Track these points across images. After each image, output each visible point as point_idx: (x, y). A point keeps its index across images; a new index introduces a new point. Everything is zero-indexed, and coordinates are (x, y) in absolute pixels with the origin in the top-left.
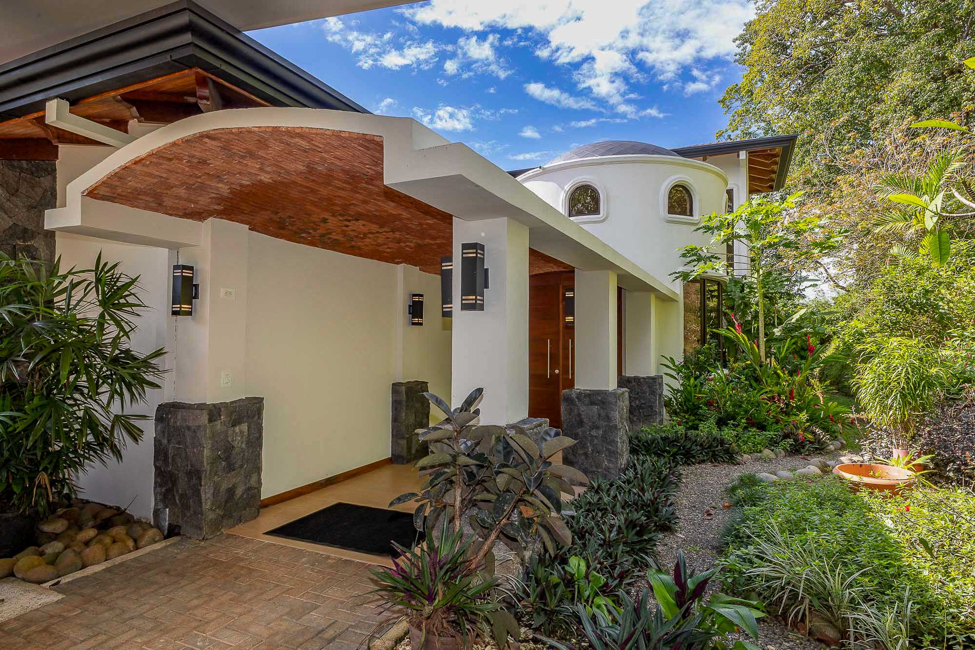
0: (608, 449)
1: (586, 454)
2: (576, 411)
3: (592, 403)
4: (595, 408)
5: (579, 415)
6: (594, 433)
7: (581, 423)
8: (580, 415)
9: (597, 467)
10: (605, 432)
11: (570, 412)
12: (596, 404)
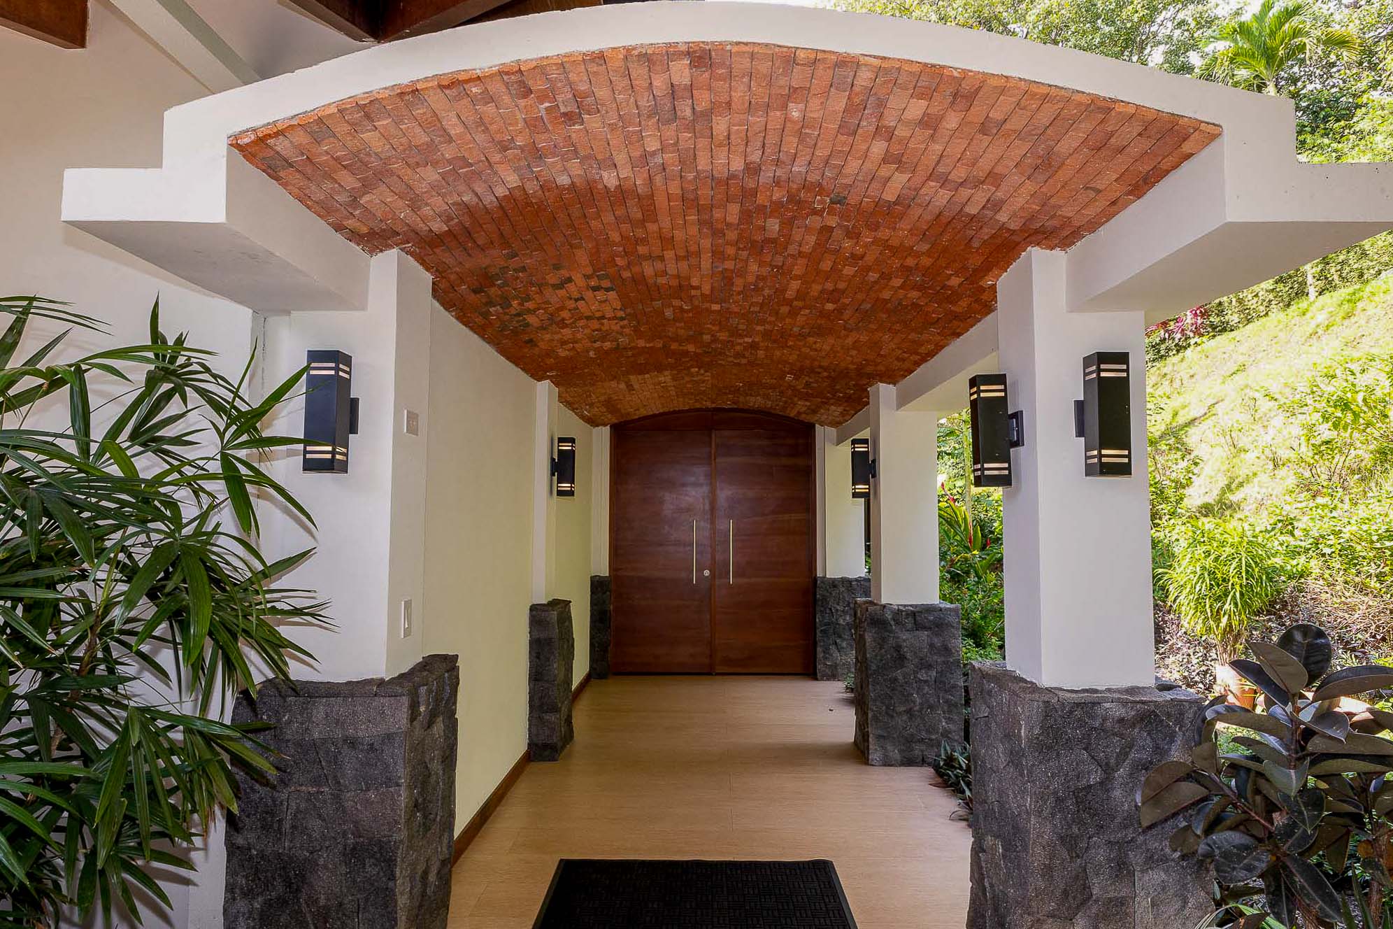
0: (947, 701)
1: (909, 712)
2: (891, 641)
3: (918, 626)
4: (924, 635)
5: (898, 648)
6: (922, 675)
7: (900, 659)
8: (900, 647)
9: (928, 731)
10: (941, 673)
11: (882, 641)
12: (924, 628)
